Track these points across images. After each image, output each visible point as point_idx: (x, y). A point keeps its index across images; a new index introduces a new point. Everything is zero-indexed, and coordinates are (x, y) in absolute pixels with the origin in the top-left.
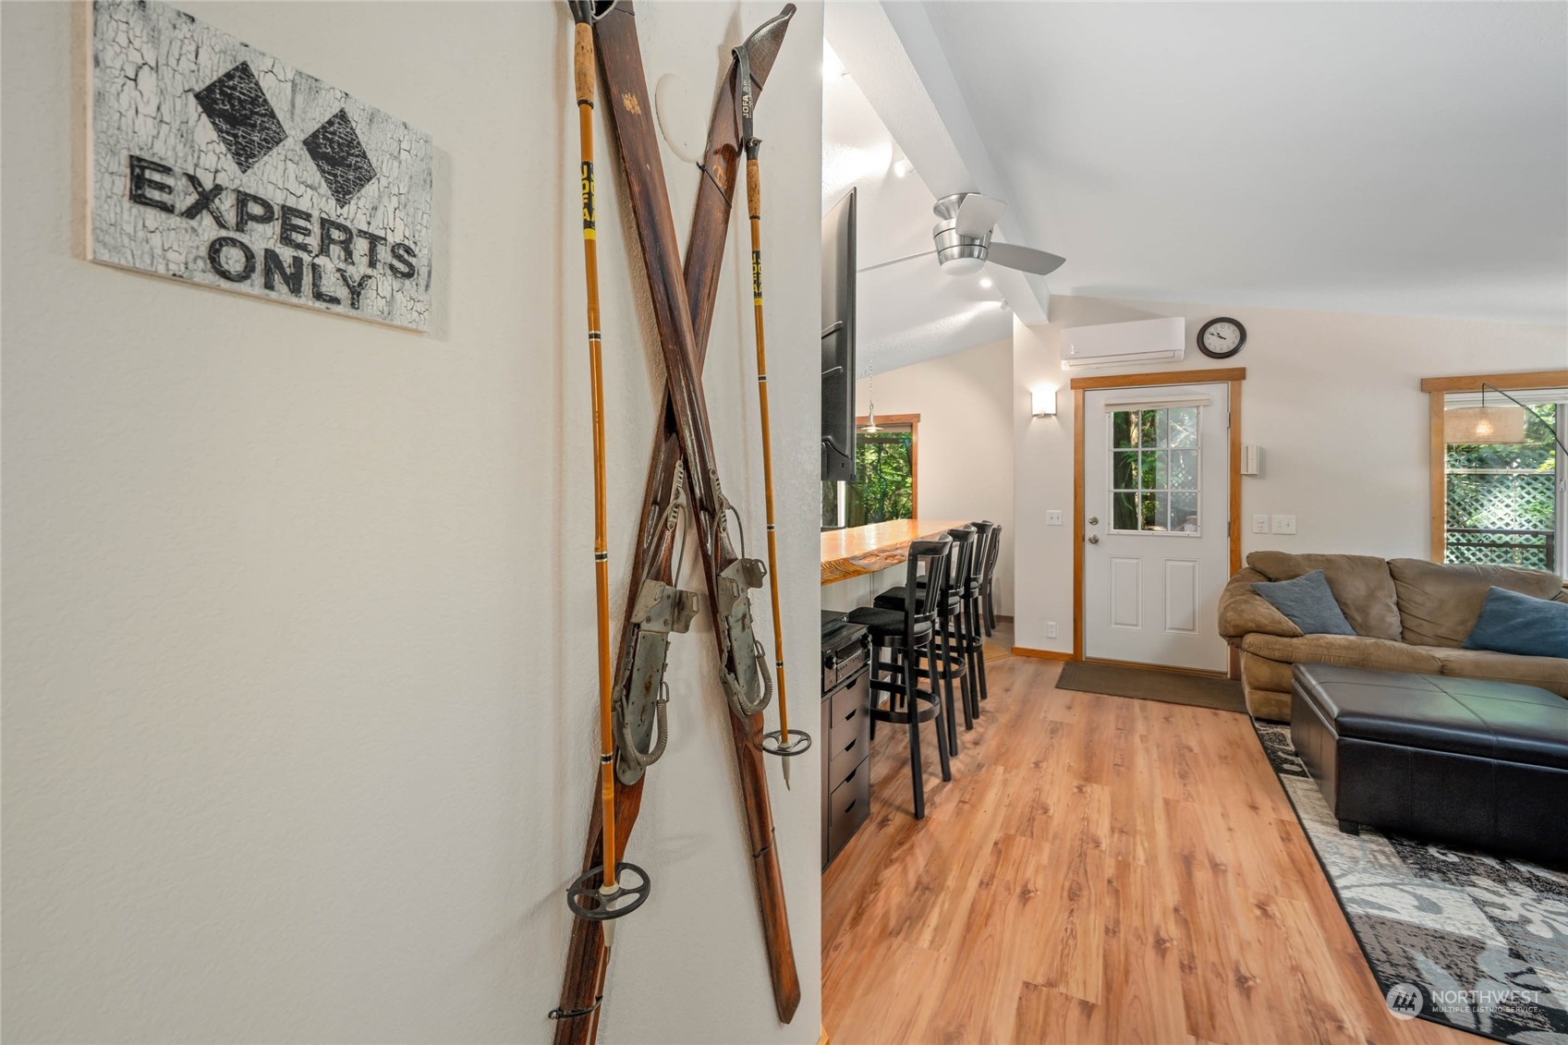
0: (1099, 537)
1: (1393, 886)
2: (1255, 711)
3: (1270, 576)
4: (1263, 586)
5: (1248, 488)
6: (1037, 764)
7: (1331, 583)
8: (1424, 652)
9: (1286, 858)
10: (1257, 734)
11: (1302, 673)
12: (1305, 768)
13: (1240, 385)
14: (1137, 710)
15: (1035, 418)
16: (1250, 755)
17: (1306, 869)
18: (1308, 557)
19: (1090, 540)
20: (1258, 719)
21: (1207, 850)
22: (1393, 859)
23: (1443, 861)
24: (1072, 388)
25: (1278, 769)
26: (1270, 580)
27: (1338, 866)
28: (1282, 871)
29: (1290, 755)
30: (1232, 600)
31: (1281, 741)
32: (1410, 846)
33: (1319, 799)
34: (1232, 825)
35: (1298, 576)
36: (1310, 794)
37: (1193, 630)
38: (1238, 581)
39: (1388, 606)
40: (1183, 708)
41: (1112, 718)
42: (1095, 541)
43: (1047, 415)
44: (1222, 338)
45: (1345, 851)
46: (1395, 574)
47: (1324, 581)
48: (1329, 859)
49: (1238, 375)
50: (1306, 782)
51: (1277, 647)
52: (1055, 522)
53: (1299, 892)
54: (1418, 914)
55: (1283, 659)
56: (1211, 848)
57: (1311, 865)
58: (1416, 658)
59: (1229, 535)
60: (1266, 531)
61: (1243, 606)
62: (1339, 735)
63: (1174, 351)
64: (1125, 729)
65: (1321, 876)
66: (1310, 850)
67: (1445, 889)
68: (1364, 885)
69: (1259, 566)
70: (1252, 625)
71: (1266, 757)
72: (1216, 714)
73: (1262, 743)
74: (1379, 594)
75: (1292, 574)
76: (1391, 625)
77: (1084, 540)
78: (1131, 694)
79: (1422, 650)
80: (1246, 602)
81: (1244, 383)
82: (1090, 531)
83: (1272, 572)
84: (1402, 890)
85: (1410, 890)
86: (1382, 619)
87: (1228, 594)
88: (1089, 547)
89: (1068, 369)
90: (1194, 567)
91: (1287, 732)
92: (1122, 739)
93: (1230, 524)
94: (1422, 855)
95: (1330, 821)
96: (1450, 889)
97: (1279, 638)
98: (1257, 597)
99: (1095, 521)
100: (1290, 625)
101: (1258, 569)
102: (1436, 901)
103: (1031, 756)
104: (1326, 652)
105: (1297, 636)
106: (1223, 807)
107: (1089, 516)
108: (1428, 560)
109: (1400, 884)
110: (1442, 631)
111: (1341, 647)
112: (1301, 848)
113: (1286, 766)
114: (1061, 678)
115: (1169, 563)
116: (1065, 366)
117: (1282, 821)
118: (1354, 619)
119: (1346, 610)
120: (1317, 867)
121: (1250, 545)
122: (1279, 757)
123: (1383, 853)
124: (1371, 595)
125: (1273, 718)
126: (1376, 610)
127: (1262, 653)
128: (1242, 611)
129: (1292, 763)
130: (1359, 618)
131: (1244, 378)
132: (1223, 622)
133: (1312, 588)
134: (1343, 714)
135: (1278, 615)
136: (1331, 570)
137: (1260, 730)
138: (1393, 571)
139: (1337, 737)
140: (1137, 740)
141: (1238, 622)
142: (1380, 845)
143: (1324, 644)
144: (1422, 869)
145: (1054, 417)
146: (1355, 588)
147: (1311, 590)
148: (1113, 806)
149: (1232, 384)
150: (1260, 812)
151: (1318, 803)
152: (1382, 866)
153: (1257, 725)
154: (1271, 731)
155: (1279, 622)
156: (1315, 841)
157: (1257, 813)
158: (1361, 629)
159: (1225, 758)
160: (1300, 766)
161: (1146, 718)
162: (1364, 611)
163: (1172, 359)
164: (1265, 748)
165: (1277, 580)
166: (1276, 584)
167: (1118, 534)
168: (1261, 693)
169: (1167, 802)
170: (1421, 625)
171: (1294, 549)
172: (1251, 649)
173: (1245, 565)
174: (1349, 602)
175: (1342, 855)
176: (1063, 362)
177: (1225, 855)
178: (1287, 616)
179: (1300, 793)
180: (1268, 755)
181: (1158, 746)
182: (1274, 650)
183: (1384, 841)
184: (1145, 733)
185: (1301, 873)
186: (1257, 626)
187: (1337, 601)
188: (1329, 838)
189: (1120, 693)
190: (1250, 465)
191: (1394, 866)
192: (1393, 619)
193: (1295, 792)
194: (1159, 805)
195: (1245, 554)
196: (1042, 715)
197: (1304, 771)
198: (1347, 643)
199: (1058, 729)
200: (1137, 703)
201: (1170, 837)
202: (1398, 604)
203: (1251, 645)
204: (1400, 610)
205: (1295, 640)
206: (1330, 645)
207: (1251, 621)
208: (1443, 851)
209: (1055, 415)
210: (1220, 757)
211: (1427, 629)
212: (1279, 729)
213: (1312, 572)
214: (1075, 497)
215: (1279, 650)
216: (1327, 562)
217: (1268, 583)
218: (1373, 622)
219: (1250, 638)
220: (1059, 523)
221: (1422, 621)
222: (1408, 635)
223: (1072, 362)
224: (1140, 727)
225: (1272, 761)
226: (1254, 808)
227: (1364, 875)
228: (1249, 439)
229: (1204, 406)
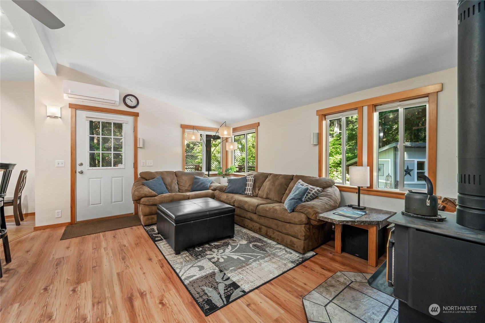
0: (84, 171)
1: (192, 266)
2: (145, 223)
3: (147, 179)
4: (145, 182)
5: (140, 151)
6: (46, 289)
7: (163, 179)
8: (185, 194)
9: (164, 274)
10: (146, 231)
11: (161, 207)
12: (162, 237)
13: (137, 118)
14: (102, 237)
15: (48, 118)
16: (145, 239)
17: (170, 275)
18: (157, 172)
19: (79, 172)
20: (145, 226)
21: (137, 288)
22: (190, 257)
23: (199, 251)
24: (70, 107)
25: (155, 241)
26: (147, 180)
27: (178, 268)
28: (164, 281)
29: (157, 234)
30: (136, 188)
31: (153, 231)
32: (192, 250)
33: (168, 246)
34: (145, 271)
35: (154, 178)
36: (165, 245)
37: (122, 201)
38: (137, 182)
39: (176, 184)
40: (120, 230)
41: (90, 245)
42: (81, 173)
43: (56, 117)
44: (131, 102)
45: (179, 261)
46: (177, 175)
47: (161, 179)
48: (175, 267)
49: (136, 115)
50: (163, 242)
51: (151, 201)
52: (60, 165)
53: (171, 286)
54: (200, 272)
55: (153, 204)
56: (139, 286)
57: (171, 273)
58: (184, 196)
59: (134, 167)
60: (144, 165)
61: (140, 189)
62: (175, 224)
63: (115, 101)
64: (97, 248)
65: (175, 275)
66: (169, 267)
67: (202, 260)
68: (186, 271)
69: (144, 176)
70: (143, 195)
71: (150, 238)
72: (132, 228)
73: (148, 233)
74: (174, 181)
75: (153, 177)
76: (176, 189)
77: (76, 172)
78: (98, 231)
79: (184, 194)
80: (141, 188)
81: (138, 118)
82: (79, 169)
83: (147, 178)
84: (195, 267)
85: (196, 265)
86: (174, 188)
87: (135, 186)
88: (78, 175)
89: (67, 99)
90: (122, 179)
91: (155, 227)
92: (96, 253)
93: (134, 163)
94: (195, 252)
95: (172, 253)
96: (204, 259)
97: (151, 198)
98: (144, 186)
99: (81, 164)
100: (154, 193)
101: (143, 177)
102: (202, 265)
103: (41, 286)
104: (164, 199)
105: (156, 196)
106: (140, 264)
107: (78, 162)
108: (182, 171)
109: (194, 265)
110: (186, 188)
111: (167, 197)
112: (167, 267)
113: (156, 239)
114: (64, 234)
115: (113, 178)
116: (65, 96)
117: (160, 260)
118: (168, 189)
119: (167, 186)
120: (173, 272)
121: (140, 170)
122: (154, 236)
123: (187, 256)
124: (172, 182)
125: (150, 224)
126: (173, 185)
127: (147, 204)
128: (140, 191)
129: (158, 237)
130: (169, 188)
131: (138, 116)
132: (133, 195)
133: (159, 181)
134: (176, 217)
135: (150, 190)
136: (162, 175)
137: (146, 229)
138: (176, 174)
139: (175, 225)
140: (103, 250)
141: (139, 195)
142: (185, 254)
143: (163, 197)
144: (196, 256)
145: (60, 119)
146: (168, 180)
147: (158, 182)
148: (93, 291)
149: (134, 118)
150: (152, 260)
151: (168, 248)
152: (188, 261)
153: (145, 228)
154: (150, 228)
155: (151, 193)
156: (170, 262)
157: (152, 261)
158: (170, 191)
159: (138, 244)
160: (160, 237)
161: (106, 240)
162: (170, 186)
163: (114, 104)
164: (149, 235)
165: (149, 180)
166: (149, 181)
167: (92, 169)
168: (146, 217)
169: (118, 274)
170: (182, 188)
171: (153, 170)
172: (143, 203)
173: (139, 176)
174: (167, 184)
175: (178, 263)
176: (65, 95)
177: (144, 288)
178: (153, 190)
179: (162, 247)
180: (150, 237)
181: (112, 250)
182: (150, 202)
183: (186, 252)
184: (106, 246)
185: (169, 278)
186: (145, 195)
187: (164, 184)
188: (173, 259)
189: (94, 233)
190: (140, 144)
191: (191, 259)
192: (177, 187)
193: (161, 247)
194: (115, 277)
195: (139, 172)
196: (51, 257)
197: (162, 238)
198: (169, 195)
199: (61, 262)
200: (101, 234)
201: (122, 292)
202: (177, 183)
203: (143, 202)
204: (178, 184)
205: (156, 197)
206: (165, 197)
207: (143, 194)
208: (198, 248)
209: (61, 118)
210: (136, 244)
211: (184, 188)
212: (152, 227)
213: (158, 176)
214: (71, 154)
215: (152, 201)
216: (161, 173)
217: (147, 181)
218: (172, 188)
219: (143, 200)
220: (63, 165)
221: (183, 187)
222: (180, 191)
223: (70, 96)
224: (104, 244)
225: (152, 239)
226: (150, 259)
227: (185, 267)
228: (139, 136)
229: (126, 123)
